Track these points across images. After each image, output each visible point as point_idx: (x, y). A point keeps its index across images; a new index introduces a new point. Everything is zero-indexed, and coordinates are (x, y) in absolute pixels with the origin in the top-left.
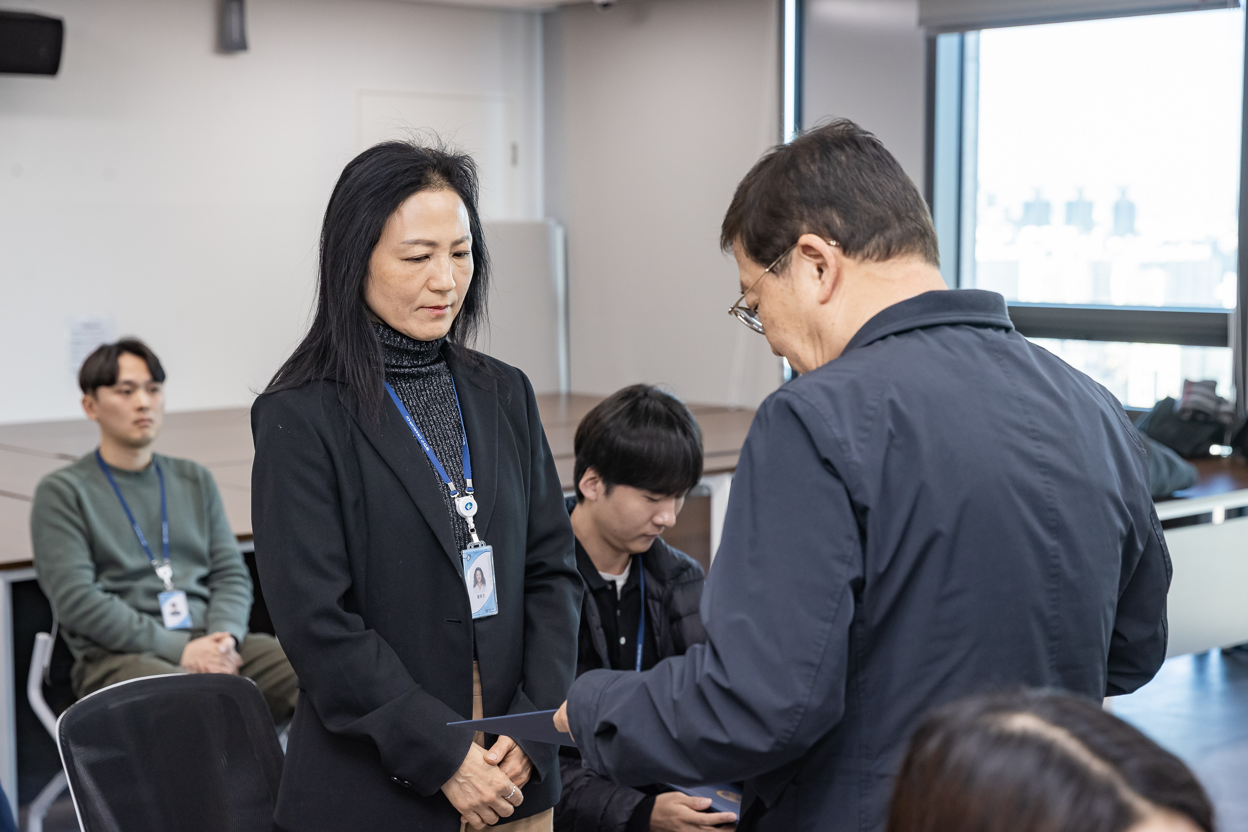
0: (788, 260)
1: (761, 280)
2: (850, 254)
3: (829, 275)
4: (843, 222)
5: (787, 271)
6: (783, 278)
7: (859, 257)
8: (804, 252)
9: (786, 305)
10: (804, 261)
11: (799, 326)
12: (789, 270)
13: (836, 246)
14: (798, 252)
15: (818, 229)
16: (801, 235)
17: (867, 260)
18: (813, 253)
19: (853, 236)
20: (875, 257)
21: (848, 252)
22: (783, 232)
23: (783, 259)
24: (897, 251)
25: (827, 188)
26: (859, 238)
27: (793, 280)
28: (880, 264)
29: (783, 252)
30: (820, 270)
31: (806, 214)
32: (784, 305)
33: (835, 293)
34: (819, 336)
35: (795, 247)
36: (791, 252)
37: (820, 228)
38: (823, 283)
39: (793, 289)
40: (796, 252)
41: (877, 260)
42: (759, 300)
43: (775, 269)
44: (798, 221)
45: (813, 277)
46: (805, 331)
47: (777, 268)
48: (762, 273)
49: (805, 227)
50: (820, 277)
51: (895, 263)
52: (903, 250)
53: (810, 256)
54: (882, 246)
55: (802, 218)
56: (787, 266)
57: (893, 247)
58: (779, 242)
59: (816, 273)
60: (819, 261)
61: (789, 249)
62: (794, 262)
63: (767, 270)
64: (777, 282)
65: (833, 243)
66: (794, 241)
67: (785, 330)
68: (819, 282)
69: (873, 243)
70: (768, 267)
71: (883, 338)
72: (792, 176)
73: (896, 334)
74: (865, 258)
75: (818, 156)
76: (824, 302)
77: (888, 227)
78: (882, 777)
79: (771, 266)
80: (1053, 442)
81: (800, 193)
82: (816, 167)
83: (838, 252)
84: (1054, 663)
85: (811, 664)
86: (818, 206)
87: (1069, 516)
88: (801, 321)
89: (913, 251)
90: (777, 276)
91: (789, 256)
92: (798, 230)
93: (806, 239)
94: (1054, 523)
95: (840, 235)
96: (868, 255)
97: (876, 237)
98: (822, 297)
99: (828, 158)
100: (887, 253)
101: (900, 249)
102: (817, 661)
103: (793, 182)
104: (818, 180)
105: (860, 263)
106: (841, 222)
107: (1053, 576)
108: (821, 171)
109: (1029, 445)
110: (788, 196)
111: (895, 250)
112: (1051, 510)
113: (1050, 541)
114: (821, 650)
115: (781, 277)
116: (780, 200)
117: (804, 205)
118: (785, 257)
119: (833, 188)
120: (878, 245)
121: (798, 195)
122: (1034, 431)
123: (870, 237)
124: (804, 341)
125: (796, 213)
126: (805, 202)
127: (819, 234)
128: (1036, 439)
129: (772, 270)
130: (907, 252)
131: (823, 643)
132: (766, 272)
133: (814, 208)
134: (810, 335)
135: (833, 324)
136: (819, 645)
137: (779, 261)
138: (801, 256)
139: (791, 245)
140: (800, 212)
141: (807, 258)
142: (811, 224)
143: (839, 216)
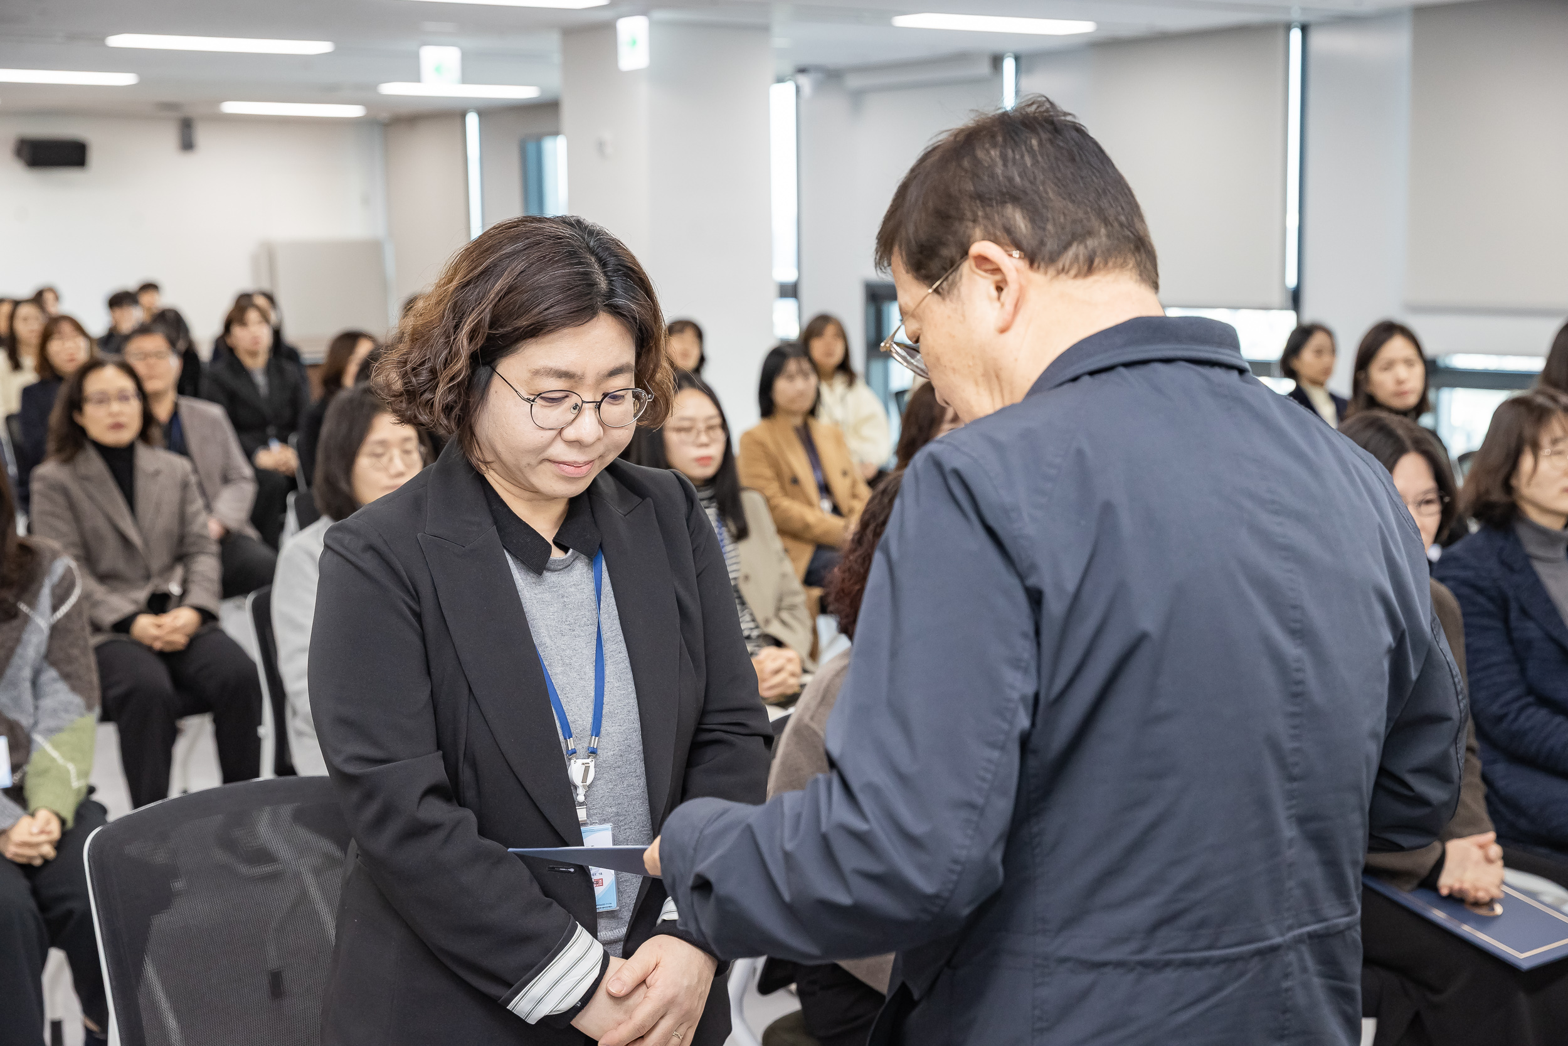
0: (958, 279)
1: (925, 304)
2: (1039, 267)
3: (1009, 294)
5: (955, 292)
6: (951, 301)
7: (1052, 271)
8: (978, 266)
9: (954, 337)
11: (971, 364)
13: (1022, 258)
14: (970, 267)
16: (973, 243)
17: (1063, 276)
18: (989, 267)
20: (1073, 272)
21: (1036, 265)
22: (951, 238)
23: (951, 277)
24: (1101, 265)
25: (1010, 180)
26: (1051, 245)
27: (964, 304)
28: (1081, 283)
29: (950, 268)
30: (999, 289)
31: (980, 213)
32: (952, 336)
33: (1018, 318)
34: (998, 377)
35: (966, 260)
36: (961, 267)
37: (997, 233)
38: (1002, 305)
39: (963, 316)
40: (967, 267)
41: (1076, 276)
42: (921, 330)
43: (940, 290)
44: (970, 224)
45: (990, 298)
46: (979, 373)
47: (942, 289)
48: (924, 295)
50: (999, 298)
51: (1099, 280)
52: (1110, 264)
53: (986, 271)
54: (1081, 258)
55: (975, 221)
56: (956, 284)
57: (1097, 260)
59: (994, 293)
62: (965, 280)
63: (930, 291)
64: (943, 306)
65: (1017, 253)
66: (964, 252)
67: (954, 370)
68: (997, 305)
69: (1070, 254)
70: (931, 286)
71: (1075, 379)
72: (966, 163)
73: (1092, 373)
74: (1059, 273)
75: (1000, 139)
76: (1003, 330)
77: (1090, 233)
78: (1063, 960)
79: (935, 286)
80: (1300, 518)
81: (975, 187)
82: (998, 153)
83: (1023, 265)
84: (1293, 811)
85: (972, 806)
86: (997, 203)
87: (1318, 617)
88: (973, 357)
89: (1123, 266)
90: (944, 299)
91: (959, 272)
92: (969, 237)
93: (981, 247)
94: (1298, 626)
95: (1025, 243)
96: (1063, 269)
97: (1075, 245)
98: (1001, 324)
99: (1015, 142)
100: (1089, 267)
101: (1106, 263)
102: (980, 801)
103: (966, 171)
104: (999, 170)
105: (1052, 279)
106: (1026, 226)
107: (1295, 695)
108: (1004, 158)
109: (1267, 520)
110: (960, 191)
111: (1099, 264)
112: (1294, 607)
113: (1292, 650)
114: (986, 786)
115: (948, 300)
116: (949, 196)
117: (978, 201)
118: (954, 274)
119: (1018, 179)
120: (1077, 257)
121: (972, 188)
122: (1273, 502)
123: (1066, 247)
124: (977, 384)
125: (969, 214)
126: (981, 198)
127: (996, 241)
128: (1276, 513)
129: (936, 291)
130: (1114, 267)
131: (989, 776)
132: (929, 293)
133: (992, 206)
134: (986, 375)
135: (1016, 360)
136: (983, 779)
137: (947, 278)
138: (974, 272)
139: (962, 258)
140: (972, 212)
141: (983, 274)
142: (986, 228)
143: (1024, 218)
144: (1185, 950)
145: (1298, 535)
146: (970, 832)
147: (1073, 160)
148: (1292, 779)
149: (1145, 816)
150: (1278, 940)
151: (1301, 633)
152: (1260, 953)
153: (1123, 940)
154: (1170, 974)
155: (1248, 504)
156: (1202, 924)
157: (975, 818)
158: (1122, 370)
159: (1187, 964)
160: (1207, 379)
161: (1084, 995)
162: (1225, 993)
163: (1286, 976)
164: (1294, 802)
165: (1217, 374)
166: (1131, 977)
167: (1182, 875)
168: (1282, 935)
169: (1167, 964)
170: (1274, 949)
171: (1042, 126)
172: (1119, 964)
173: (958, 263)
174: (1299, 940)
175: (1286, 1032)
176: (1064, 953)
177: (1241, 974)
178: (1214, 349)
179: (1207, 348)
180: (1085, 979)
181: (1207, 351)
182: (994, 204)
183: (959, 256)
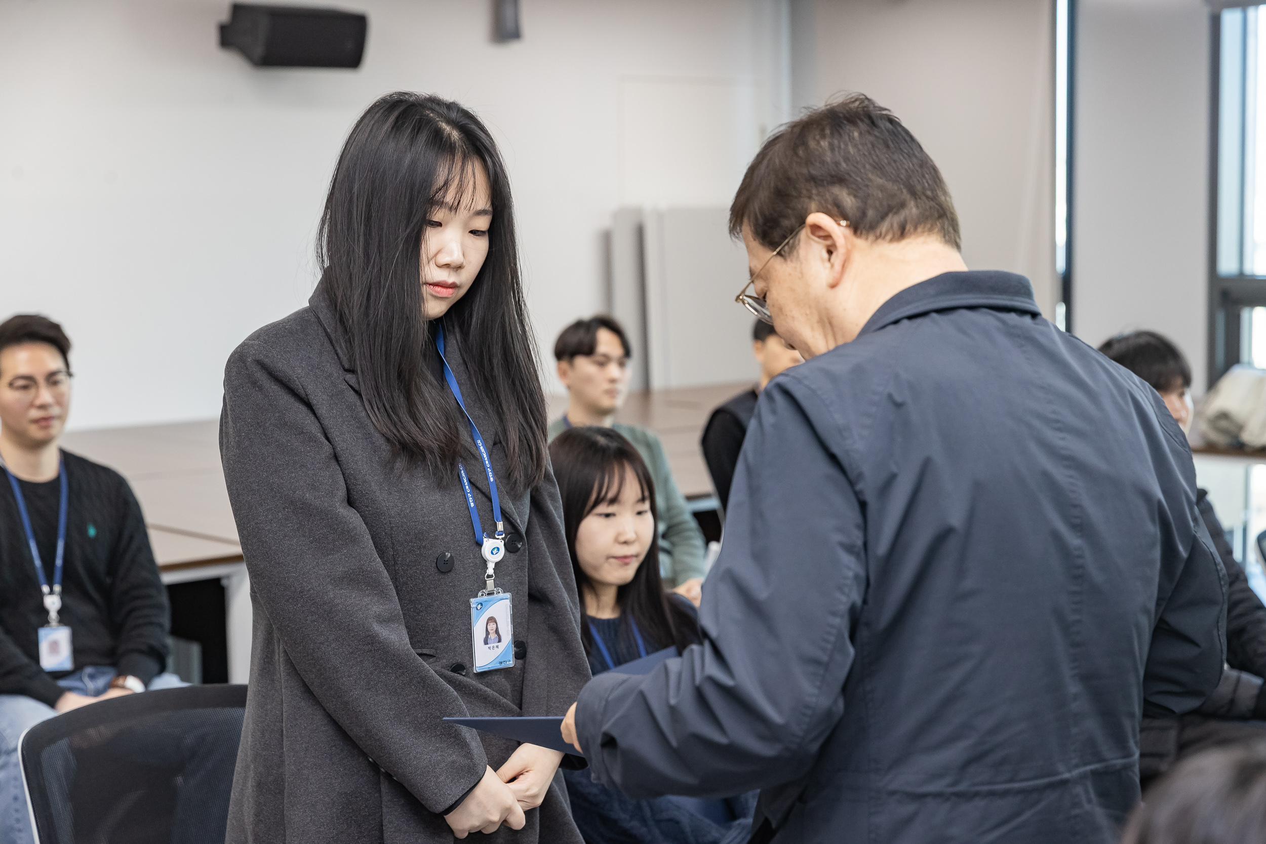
1: (768, 264)
3: (838, 257)
4: (854, 200)
5: (795, 254)
6: (791, 261)
7: (871, 237)
8: (813, 233)
9: (794, 290)
10: (812, 242)
11: (808, 312)
12: (798, 252)
13: (848, 226)
14: (807, 234)
16: (809, 214)
17: (880, 241)
18: (822, 234)
19: (864, 213)
20: (888, 237)
21: (859, 233)
22: (790, 211)
23: (791, 242)
24: (912, 230)
25: (837, 164)
26: (871, 216)
27: (801, 263)
28: (894, 245)
29: (791, 234)
30: (830, 252)
31: (814, 192)
33: (846, 275)
34: (831, 323)
35: (803, 227)
36: (799, 234)
37: (829, 207)
38: (832, 266)
40: (804, 233)
41: (891, 241)
42: (768, 287)
43: (782, 253)
44: (806, 200)
45: (822, 259)
46: (815, 319)
47: (784, 251)
48: (769, 257)
50: (829, 260)
51: (910, 243)
52: (920, 229)
53: (819, 237)
54: (896, 227)
55: (810, 197)
56: (795, 248)
57: (908, 227)
58: (786, 223)
59: (825, 255)
61: (797, 230)
62: (802, 243)
63: (775, 253)
64: (785, 266)
65: (844, 223)
66: (802, 221)
67: (791, 316)
68: (828, 265)
70: (775, 250)
71: (896, 322)
73: (910, 318)
74: (878, 238)
75: (828, 131)
76: (833, 286)
77: (902, 206)
78: (892, 793)
79: (778, 249)
80: (1077, 433)
81: (808, 171)
82: (826, 143)
83: (849, 232)
84: (1077, 671)
86: (827, 183)
87: (1095, 514)
88: (811, 306)
89: (930, 230)
91: (797, 238)
92: (807, 208)
93: (816, 218)
94: (1078, 521)
95: (850, 215)
96: (880, 236)
97: (890, 217)
98: (831, 281)
99: (840, 134)
100: (901, 234)
101: (916, 229)
102: (824, 658)
103: (801, 158)
104: (828, 157)
105: (871, 243)
106: (851, 201)
107: (1077, 577)
108: (832, 146)
109: (1052, 436)
110: (796, 174)
111: (910, 230)
112: (1075, 505)
113: (1074, 540)
114: (828, 646)
117: (812, 182)
118: (793, 239)
119: (843, 164)
120: (891, 226)
121: (806, 172)
122: (1056, 421)
123: (884, 217)
124: (812, 329)
125: (804, 191)
126: (814, 179)
127: (828, 213)
128: (1060, 430)
129: (779, 254)
130: (923, 232)
132: (773, 256)
134: (821, 321)
135: (845, 310)
136: (826, 641)
137: (787, 243)
138: (809, 237)
139: (800, 226)
140: (808, 190)
141: (816, 239)
142: (820, 202)
143: (849, 194)
144: (991, 783)
145: (1077, 447)
146: (817, 683)
147: (888, 147)
148: (1074, 645)
149: (956, 675)
150: (1066, 776)
151: (1081, 527)
153: (940, 776)
154: (979, 803)
155: (1036, 423)
156: (1003, 761)
157: (821, 672)
158: (935, 315)
160: (1003, 322)
163: (1075, 805)
164: (1077, 664)
165: (1012, 317)
166: (947, 805)
168: (1069, 771)
171: (862, 119)
172: (937, 795)
174: (1084, 776)
176: (893, 787)
177: (1036, 803)
178: (1010, 297)
179: (1004, 297)
181: (1003, 300)
182: (825, 184)
183: (798, 225)
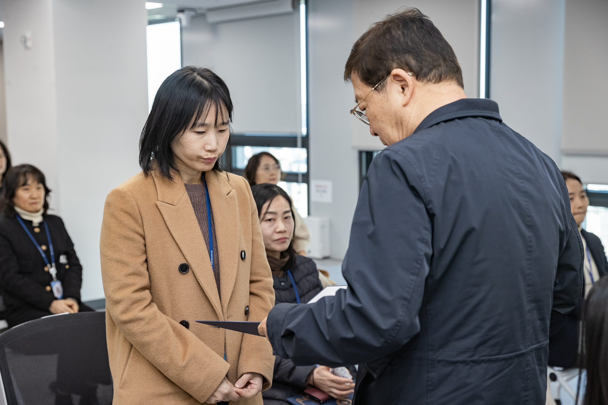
0: (385, 84)
1: (370, 95)
2: (420, 79)
3: (408, 91)
4: (416, 62)
5: (384, 89)
6: (382, 93)
7: (425, 81)
8: (394, 79)
9: (383, 108)
10: (394, 83)
11: (390, 119)
12: (385, 88)
13: (412, 75)
14: (391, 79)
15: (402, 66)
16: (393, 69)
17: (429, 83)
18: (399, 79)
19: (421, 69)
20: (433, 81)
21: (418, 79)
22: (382, 67)
24: (444, 78)
25: (407, 43)
26: (425, 70)
27: (388, 94)
28: (436, 85)
29: (382, 79)
30: (403, 89)
31: (395, 57)
32: (382, 108)
33: (411, 100)
34: (402, 124)
35: (389, 76)
36: (386, 79)
37: (403, 65)
38: (405, 95)
39: (388, 99)
40: (389, 79)
41: (435, 83)
42: (367, 105)
43: (377, 89)
44: (391, 62)
45: (399, 92)
46: (394, 122)
47: (378, 88)
48: (371, 91)
49: (395, 65)
50: (403, 92)
51: (443, 84)
52: (448, 78)
53: (397, 81)
54: (437, 75)
55: (393, 60)
56: (384, 86)
57: (442, 77)
58: (380, 73)
59: (401, 90)
60: (403, 83)
62: (388, 84)
63: (373, 89)
64: (378, 95)
65: (411, 73)
66: (389, 73)
67: (383, 121)
68: (403, 95)
69: (433, 73)
70: (373, 87)
71: (437, 124)
72: (387, 37)
73: (445, 121)
74: (428, 81)
75: (401, 26)
76: (405, 106)
77: (440, 65)
78: (440, 361)
79: (375, 87)
80: (528, 180)
81: (392, 46)
82: (401, 33)
83: (414, 78)
84: (529, 298)
85: (405, 299)
86: (402, 53)
87: (537, 219)
88: (392, 116)
89: (452, 78)
90: (379, 92)
91: (386, 81)
92: (391, 67)
93: (396, 71)
94: (530, 223)
95: (415, 70)
96: (430, 80)
97: (434, 71)
98: (404, 103)
99: (408, 28)
100: (439, 79)
101: (446, 78)
102: (408, 297)
103: (388, 40)
104: (402, 39)
105: (425, 84)
106: (414, 62)
107: (529, 252)
108: (403, 34)
109: (518, 181)
110: (386, 48)
111: (443, 78)
112: (529, 216)
113: (528, 233)
114: (411, 291)
115: (381, 92)
116: (381, 50)
117: (394, 53)
118: (383, 82)
119: (410, 43)
120: (435, 75)
121: (391, 47)
122: (519, 174)
123: (431, 70)
124: (392, 127)
125: (390, 57)
126: (395, 51)
127: (403, 69)
128: (520, 178)
129: (376, 89)
130: (449, 79)
131: (412, 287)
132: (373, 90)
133: (400, 55)
134: (396, 123)
135: (410, 117)
136: (410, 288)
137: (380, 84)
138: (392, 81)
139: (387, 75)
140: (392, 57)
141: (396, 82)
142: (398, 63)
143: (414, 59)
144: (489, 356)
145: (528, 187)
146: (405, 310)
147: (430, 35)
148: (529, 285)
149: (473, 302)
150: (524, 351)
151: (531, 226)
152: (518, 356)
153: (464, 352)
154: (483, 365)
155: (510, 175)
156: (495, 345)
157: (406, 304)
158: (457, 120)
159: (490, 361)
160: (490, 124)
161: (448, 375)
162: (504, 372)
163: (528, 365)
164: (530, 295)
165: (493, 122)
166: (468, 367)
167: (488, 325)
168: (526, 349)
169: (483, 361)
170: (523, 354)
171: (417, 21)
172: (464, 362)
173: (385, 77)
174: (531, 351)
175: (528, 388)
176: (440, 358)
177: (511, 365)
178: (491, 112)
179: (489, 112)
180: (448, 369)
181: (489, 113)
182: (401, 54)
183: (386, 74)
